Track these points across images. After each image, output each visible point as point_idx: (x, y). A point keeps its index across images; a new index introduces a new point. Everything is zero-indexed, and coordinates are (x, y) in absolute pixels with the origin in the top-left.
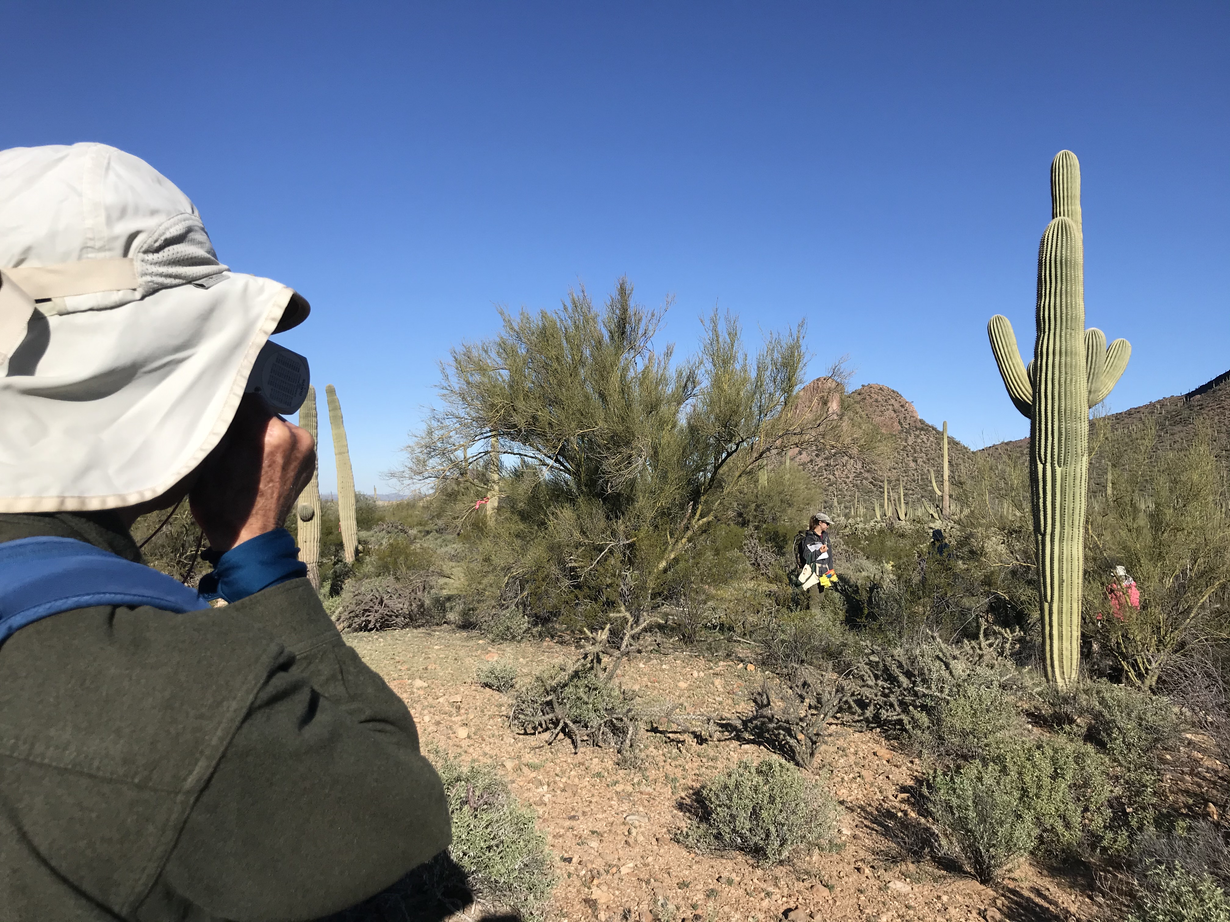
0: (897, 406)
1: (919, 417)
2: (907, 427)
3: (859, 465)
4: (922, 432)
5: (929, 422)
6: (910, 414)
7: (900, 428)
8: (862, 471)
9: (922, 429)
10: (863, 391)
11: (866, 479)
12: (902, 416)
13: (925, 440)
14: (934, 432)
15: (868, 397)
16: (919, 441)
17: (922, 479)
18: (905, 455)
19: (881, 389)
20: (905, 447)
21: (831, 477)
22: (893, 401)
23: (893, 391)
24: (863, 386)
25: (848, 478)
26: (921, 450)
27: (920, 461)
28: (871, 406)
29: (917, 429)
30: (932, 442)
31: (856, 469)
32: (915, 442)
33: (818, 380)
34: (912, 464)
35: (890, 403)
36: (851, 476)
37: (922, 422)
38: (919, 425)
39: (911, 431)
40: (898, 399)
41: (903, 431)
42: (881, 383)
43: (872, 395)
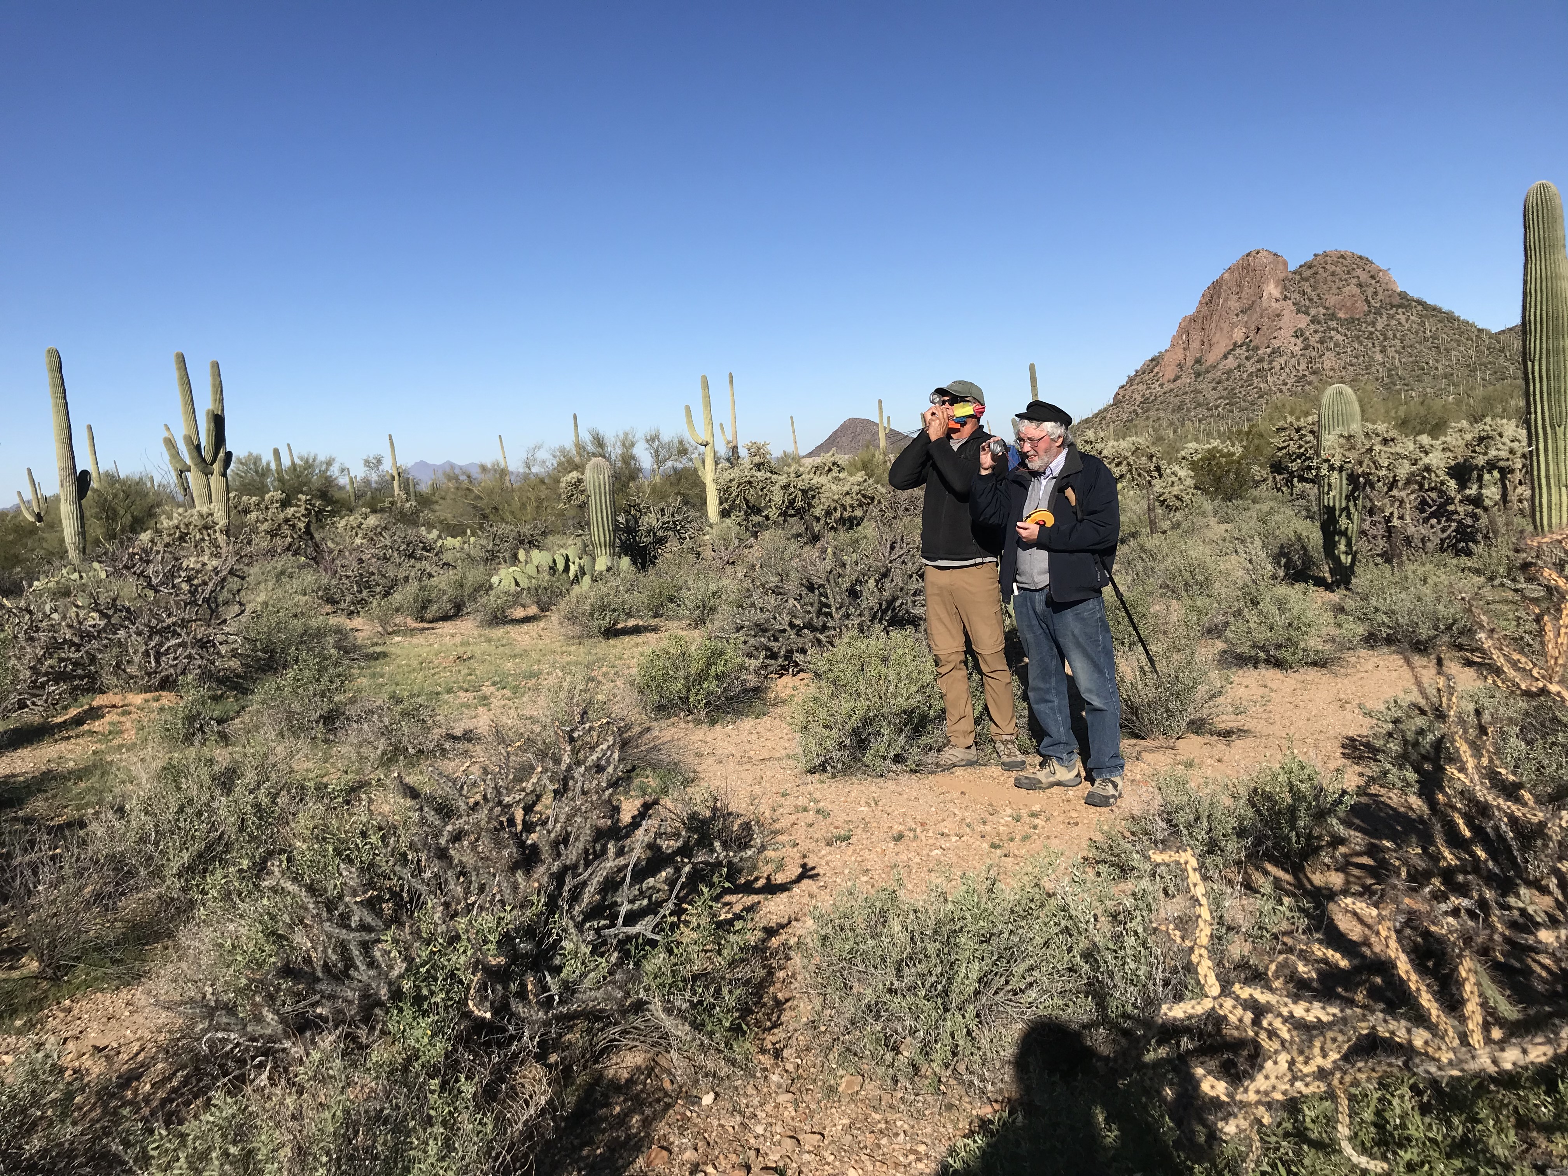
0: (1364, 277)
1: (1399, 290)
2: (1378, 305)
3: (1303, 366)
4: (1400, 311)
5: (1413, 293)
6: (1384, 286)
7: (1366, 308)
8: (1307, 373)
9: (1400, 306)
10: (1315, 263)
11: (1310, 383)
12: (1370, 291)
13: (1403, 321)
14: (1420, 308)
15: (1321, 271)
16: (1394, 322)
17: (1389, 376)
18: (1370, 345)
19: (1342, 257)
20: (1371, 333)
21: (1263, 385)
22: (1359, 272)
23: (1361, 257)
24: (1316, 255)
25: (1286, 384)
26: (1394, 336)
27: (1390, 352)
28: (1325, 282)
29: (1392, 306)
30: (1413, 322)
31: (1298, 371)
32: (1388, 325)
33: (1248, 255)
34: (1379, 357)
35: (1355, 274)
36: (1290, 382)
37: (1403, 295)
38: (1396, 300)
39: (1383, 311)
40: (1367, 267)
41: (1370, 311)
42: (1342, 249)
43: (1328, 267)
